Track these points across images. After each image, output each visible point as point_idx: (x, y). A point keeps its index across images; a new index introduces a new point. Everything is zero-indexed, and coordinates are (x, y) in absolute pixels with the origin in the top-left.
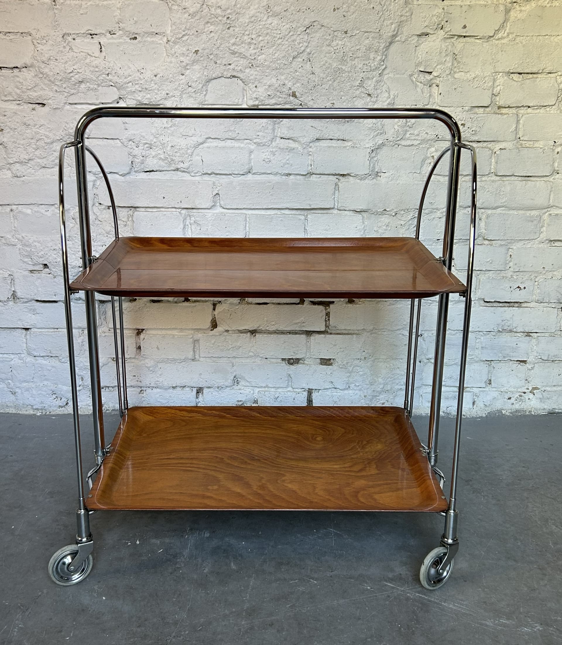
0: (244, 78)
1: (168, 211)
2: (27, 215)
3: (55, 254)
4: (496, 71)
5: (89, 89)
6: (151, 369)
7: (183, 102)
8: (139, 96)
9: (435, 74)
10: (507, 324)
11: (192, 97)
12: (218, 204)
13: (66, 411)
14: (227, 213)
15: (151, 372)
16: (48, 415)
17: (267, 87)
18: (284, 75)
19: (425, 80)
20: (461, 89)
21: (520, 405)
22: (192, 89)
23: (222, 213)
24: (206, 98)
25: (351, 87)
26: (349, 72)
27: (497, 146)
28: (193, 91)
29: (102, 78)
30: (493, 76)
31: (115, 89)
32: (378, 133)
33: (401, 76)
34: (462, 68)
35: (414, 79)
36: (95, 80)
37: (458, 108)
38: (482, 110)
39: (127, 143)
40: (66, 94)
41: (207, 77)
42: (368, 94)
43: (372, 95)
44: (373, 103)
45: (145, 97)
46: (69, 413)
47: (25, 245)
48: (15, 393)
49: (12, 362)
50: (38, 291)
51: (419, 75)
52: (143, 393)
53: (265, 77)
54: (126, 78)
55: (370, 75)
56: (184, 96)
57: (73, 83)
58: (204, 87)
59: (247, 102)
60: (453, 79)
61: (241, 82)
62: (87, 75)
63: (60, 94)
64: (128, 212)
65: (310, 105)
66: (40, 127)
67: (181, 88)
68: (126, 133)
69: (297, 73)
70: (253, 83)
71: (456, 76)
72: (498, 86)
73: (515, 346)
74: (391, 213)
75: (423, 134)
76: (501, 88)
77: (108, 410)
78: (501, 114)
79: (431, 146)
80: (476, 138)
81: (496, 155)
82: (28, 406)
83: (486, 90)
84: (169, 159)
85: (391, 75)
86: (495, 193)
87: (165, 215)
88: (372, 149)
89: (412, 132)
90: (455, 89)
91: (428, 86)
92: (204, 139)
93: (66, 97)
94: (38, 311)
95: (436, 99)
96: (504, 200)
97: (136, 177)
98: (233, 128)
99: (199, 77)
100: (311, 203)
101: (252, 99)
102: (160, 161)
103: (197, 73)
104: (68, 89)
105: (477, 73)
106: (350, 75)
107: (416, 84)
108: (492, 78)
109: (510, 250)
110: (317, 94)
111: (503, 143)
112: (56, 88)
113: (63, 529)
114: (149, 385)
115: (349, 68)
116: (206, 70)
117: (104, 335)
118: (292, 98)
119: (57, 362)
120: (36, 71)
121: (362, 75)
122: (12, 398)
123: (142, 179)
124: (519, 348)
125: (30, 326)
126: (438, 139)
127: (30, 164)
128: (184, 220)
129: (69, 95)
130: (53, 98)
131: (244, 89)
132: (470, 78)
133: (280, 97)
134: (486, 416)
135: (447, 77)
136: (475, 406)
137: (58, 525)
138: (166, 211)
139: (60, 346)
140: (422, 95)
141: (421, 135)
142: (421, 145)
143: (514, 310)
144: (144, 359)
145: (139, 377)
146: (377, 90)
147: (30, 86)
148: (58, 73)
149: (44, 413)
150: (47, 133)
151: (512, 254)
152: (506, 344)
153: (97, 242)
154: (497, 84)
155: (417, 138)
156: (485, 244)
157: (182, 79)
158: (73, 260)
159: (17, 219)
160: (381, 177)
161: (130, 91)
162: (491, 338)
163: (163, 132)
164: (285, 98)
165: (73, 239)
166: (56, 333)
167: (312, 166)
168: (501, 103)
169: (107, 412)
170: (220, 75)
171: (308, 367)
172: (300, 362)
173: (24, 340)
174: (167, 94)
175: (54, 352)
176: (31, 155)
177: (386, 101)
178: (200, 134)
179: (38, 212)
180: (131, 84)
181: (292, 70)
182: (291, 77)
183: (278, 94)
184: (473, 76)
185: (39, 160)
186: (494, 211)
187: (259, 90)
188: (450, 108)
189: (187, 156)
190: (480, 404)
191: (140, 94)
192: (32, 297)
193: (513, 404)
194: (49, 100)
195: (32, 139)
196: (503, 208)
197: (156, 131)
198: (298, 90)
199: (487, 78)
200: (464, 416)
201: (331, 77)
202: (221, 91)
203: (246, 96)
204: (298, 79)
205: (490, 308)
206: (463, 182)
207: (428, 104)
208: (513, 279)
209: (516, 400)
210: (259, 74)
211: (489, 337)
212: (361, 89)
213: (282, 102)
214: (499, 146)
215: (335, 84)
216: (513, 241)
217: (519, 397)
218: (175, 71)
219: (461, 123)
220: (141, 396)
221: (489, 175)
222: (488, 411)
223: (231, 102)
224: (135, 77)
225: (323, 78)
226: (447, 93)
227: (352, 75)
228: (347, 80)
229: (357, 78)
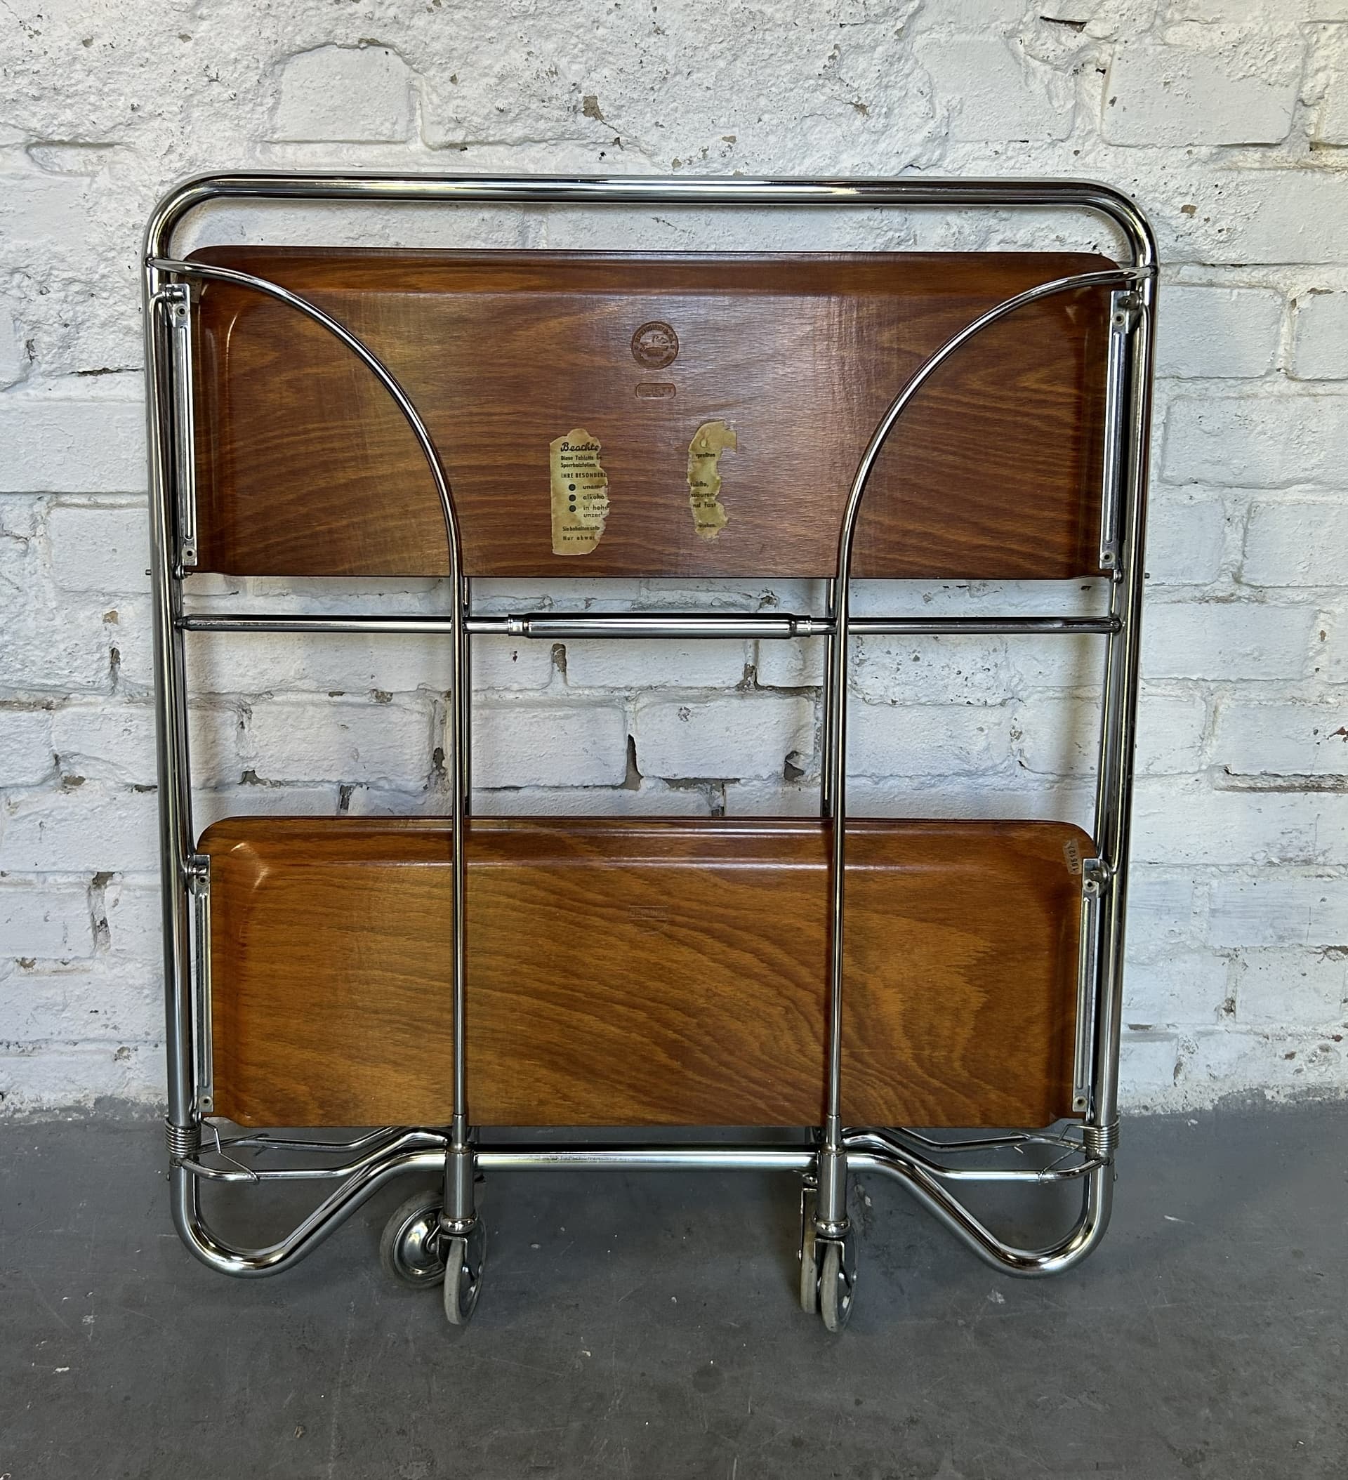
0: (409, 48)
4: (1317, 18)
8: (34, 114)
9: (1096, 29)
10: (1295, 842)
11: (225, 115)
17: (493, 81)
18: (554, 39)
19: (1059, 52)
20: (1186, 82)
21: (1322, 1074)
22: (222, 89)
24: (279, 120)
25: (798, 81)
26: (786, 26)
27: (1301, 278)
28: (226, 96)
30: (1303, 37)
32: (892, 239)
33: (977, 37)
34: (1195, 10)
35: (1021, 48)
37: (1174, 151)
38: (1254, 155)
41: (273, 47)
42: (857, 106)
43: (870, 109)
44: (874, 137)
45: (54, 117)
51: (1038, 32)
53: (484, 46)
55: (862, 36)
56: (196, 113)
58: (267, 82)
59: (422, 131)
60: (1160, 48)
61: (399, 60)
64: (31, 506)
65: (647, 143)
67: (181, 86)
69: (601, 31)
70: (443, 67)
71: (1172, 35)
72: (1318, 71)
73: (1315, 904)
75: (1047, 242)
76: (1329, 78)
77: (19, 1110)
78: (1323, 168)
80: (1232, 255)
81: (1296, 312)
83: (1277, 88)
85: (941, 35)
86: (1286, 436)
89: (1009, 234)
90: (1167, 84)
91: (1071, 71)
95: (1098, 120)
96: (1315, 461)
97: (48, 394)
98: (379, 226)
99: (247, 48)
101: (439, 123)
103: (237, 32)
105: (1248, 25)
106: (792, 35)
107: (1029, 67)
108: (1301, 43)
109: (1322, 616)
110: (673, 105)
111: (1324, 269)
115: (790, 13)
116: (269, 21)
118: (583, 120)
121: (835, 36)
123: (69, 399)
124: (1332, 912)
131: (411, 87)
132: (1219, 42)
133: (542, 117)
134: (1215, 1108)
135: (1140, 40)
136: (1181, 1077)
140: (1049, 106)
143: (1321, 799)
145: (111, 1015)
146: (889, 92)
151: (1326, 629)
152: (1290, 901)
154: (1316, 66)
156: (1240, 599)
157: (183, 55)
162: (1243, 883)
164: (558, 121)
168: (1326, 132)
169: (17, 1116)
170: (323, 39)
174: (134, 109)
177: (920, 127)
182: (580, 46)
183: (533, 106)
184: (1235, 36)
186: (1280, 495)
187: (464, 92)
188: (1145, 150)
190: (1197, 1072)
191: (37, 109)
193: (1299, 1071)
196: (1309, 486)
197: (105, 238)
198: (605, 93)
199: (1283, 44)
200: (1146, 1108)
201: (725, 44)
202: (329, 94)
203: (418, 112)
204: (605, 53)
205: (1246, 795)
206: (1179, 403)
207: (1068, 138)
208: (1324, 706)
209: (1311, 1061)
210: (464, 33)
211: (1238, 881)
212: (832, 88)
213: (550, 134)
214: (1305, 282)
215: (739, 68)
216: (1333, 590)
217: (1319, 1052)
218: (154, 26)
219: (1180, 202)
220: (122, 1066)
221: (1268, 379)
222: (1223, 1094)
223: (367, 133)
224: (11, 48)
225: (696, 48)
226: (1138, 100)
227: (798, 38)
228: (780, 54)
229: (819, 47)
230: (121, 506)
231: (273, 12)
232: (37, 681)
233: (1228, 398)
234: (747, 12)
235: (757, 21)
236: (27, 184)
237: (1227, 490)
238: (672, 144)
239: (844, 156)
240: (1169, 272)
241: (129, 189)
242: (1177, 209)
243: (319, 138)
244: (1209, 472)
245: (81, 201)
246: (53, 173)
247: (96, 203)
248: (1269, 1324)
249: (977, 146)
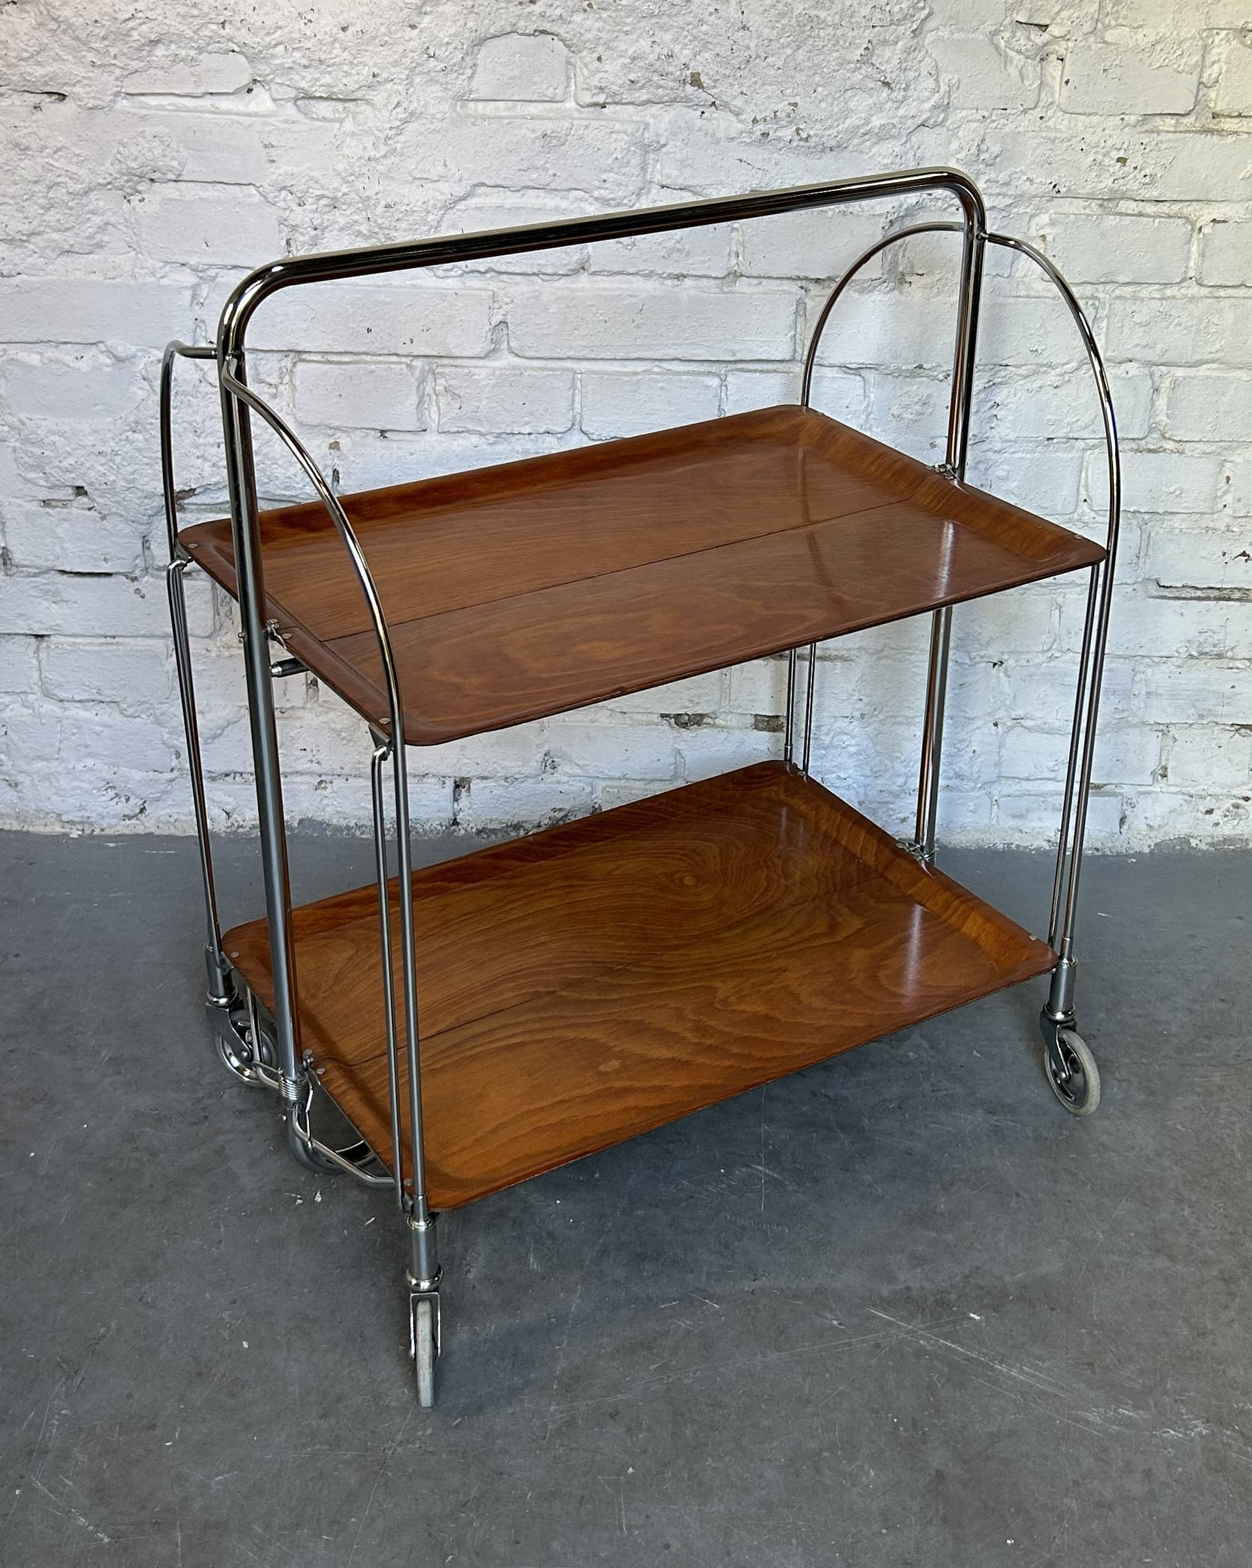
0: (569, 36)
1: (380, 362)
2: (30, 368)
3: (102, 465)
4: (1211, 26)
5: (177, 60)
6: (344, 735)
7: (415, 96)
8: (304, 78)
9: (1055, 30)
10: (1210, 640)
11: (437, 82)
12: (505, 345)
13: (142, 827)
14: (526, 369)
15: (344, 742)
16: (97, 836)
17: (627, 60)
18: (671, 32)
19: (1029, 46)
20: (1119, 69)
21: (1234, 827)
22: (436, 63)
23: (514, 368)
24: (474, 85)
25: (842, 64)
26: (835, 26)
27: (1205, 211)
28: (439, 68)
29: (207, 33)
30: (1201, 38)
31: (242, 58)
33: (971, 36)
34: (1126, 18)
35: (1002, 43)
36: (191, 38)
37: (1111, 118)
38: (1171, 121)
39: (276, 197)
40: (118, 72)
41: (474, 34)
42: (883, 83)
43: (893, 85)
44: (896, 105)
45: (317, 80)
46: (148, 831)
47: (26, 441)
48: (16, 785)
49: (7, 714)
50: (63, 548)
51: (1014, 33)
52: (325, 788)
53: (622, 35)
54: (268, 34)
55: (888, 34)
56: (417, 80)
57: (135, 45)
58: (468, 59)
59: (575, 94)
60: (1100, 45)
61: (561, 44)
62: (170, 26)
63: (103, 72)
64: (280, 361)
65: (735, 106)
66: (55, 152)
67: (409, 60)
68: (272, 170)
69: (705, 27)
70: (592, 50)
71: (1109, 36)
73: (1227, 689)
74: (935, 374)
75: (1020, 182)
76: (1221, 68)
77: (242, 827)
78: (1220, 132)
79: (1039, 211)
80: (1154, 194)
81: (1201, 236)
82: (48, 814)
83: (1184, 75)
84: (380, 236)
85: (944, 33)
86: (1195, 327)
87: (372, 372)
88: (889, 219)
89: (993, 176)
90: (1104, 70)
91: (1038, 59)
92: (469, 188)
93: (117, 79)
94: (64, 596)
95: (1057, 95)
96: (1217, 346)
98: (542, 162)
99: (455, 35)
100: (736, 348)
101: (587, 89)
102: (358, 239)
103: (449, 24)
104: (123, 58)
105: (1162, 30)
106: (839, 33)
107: (1007, 56)
108: (1200, 43)
109: (1226, 464)
110: (753, 80)
111: (1221, 205)
112: (91, 56)
113: (148, 1161)
114: (339, 771)
115: (837, 17)
116: (472, 16)
117: (227, 654)
118: (689, 89)
119: (116, 714)
120: (41, 13)
121: (868, 34)
122: (11, 795)
124: (1239, 697)
125: (46, 629)
126: (1058, 195)
127: (34, 243)
128: (418, 387)
129: (126, 73)
130: (86, 82)
131: (568, 63)
132: (1143, 44)
133: (661, 86)
134: (1151, 852)
135: (1086, 39)
136: (1125, 827)
137: (136, 1149)
138: (375, 363)
139: (122, 679)
140: (1021, 85)
141: (1014, 183)
142: (1015, 207)
143: (1229, 607)
144: (325, 710)
145: (314, 752)
146: (907, 73)
147: (26, 51)
148: (96, 21)
149: (87, 832)
150: (73, 169)
151: (1230, 474)
152: (1207, 687)
153: (206, 437)
154: (1213, 59)
155: (1004, 190)
156: (1165, 450)
157: (411, 39)
158: (146, 479)
159: (6, 377)
160: (913, 286)
161: (280, 65)
162: (1171, 671)
163: (365, 170)
164: (672, 89)
165: (145, 428)
166: (110, 647)
167: (740, 258)
168: (1221, 106)
169: (240, 830)
170: (509, 29)
171: (723, 735)
172: (705, 721)
173: (34, 662)
174: (374, 76)
175: (107, 692)
176: (35, 223)
177: (928, 98)
178: (458, 174)
179: (57, 361)
180: (281, 47)
181: (690, 19)
182: (689, 37)
183: (654, 79)
184: (1152, 38)
185: (55, 236)
186: (1192, 372)
187: (607, 68)
188: (1091, 117)
189: (426, 228)
190: (1137, 823)
191: (306, 75)
192: (49, 564)
193: (1217, 824)
194: (74, 85)
195: (36, 182)
196: (1215, 365)
197: (348, 168)
198: (706, 71)
199: (1188, 44)
200: (1097, 850)
201: (791, 38)
202: (510, 67)
203: (573, 80)
204: (707, 42)
205: (1171, 602)
206: (1118, 301)
207: (1035, 107)
208: (1230, 534)
209: (1226, 816)
210: (608, 27)
211: (1168, 670)
212: (866, 70)
213: (666, 98)
214: (1209, 214)
215: (801, 55)
216: (1234, 444)
217: (1231, 808)
218: (393, 18)
219: (1115, 155)
220: (320, 794)
221: (1184, 285)
222: (1159, 841)
223: (536, 95)
224: (291, 32)
225: (771, 40)
226: (1084, 81)
227: (843, 35)
228: (830, 46)
229: (857, 41)
230: (347, 363)
231: (476, 10)
232: (279, 492)
233: (1154, 298)
234: (807, 16)
235: (814, 22)
236: (295, 127)
237: (1154, 368)
238: (752, 107)
239: (874, 118)
240: (1110, 205)
241: (367, 132)
242: (1112, 159)
243: (502, 98)
244: (1138, 353)
245: (333, 140)
246: (313, 118)
247: (343, 142)
248: (1159, 972)
249: (970, 112)
